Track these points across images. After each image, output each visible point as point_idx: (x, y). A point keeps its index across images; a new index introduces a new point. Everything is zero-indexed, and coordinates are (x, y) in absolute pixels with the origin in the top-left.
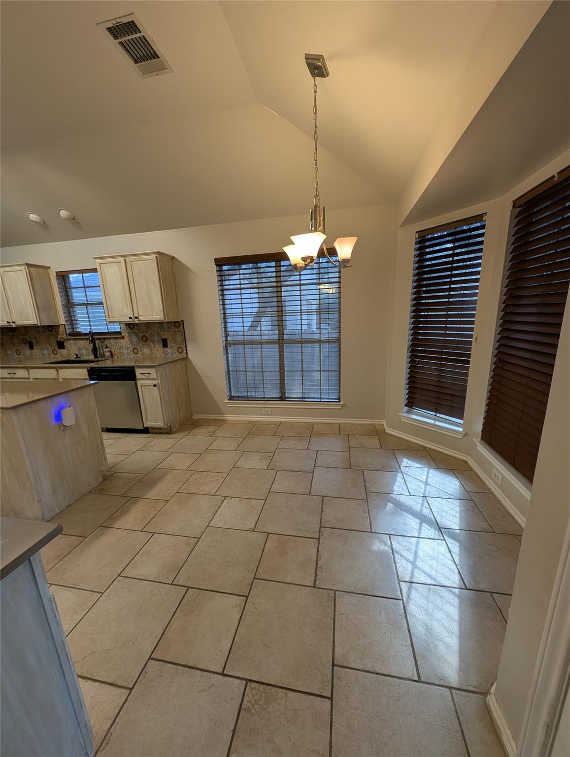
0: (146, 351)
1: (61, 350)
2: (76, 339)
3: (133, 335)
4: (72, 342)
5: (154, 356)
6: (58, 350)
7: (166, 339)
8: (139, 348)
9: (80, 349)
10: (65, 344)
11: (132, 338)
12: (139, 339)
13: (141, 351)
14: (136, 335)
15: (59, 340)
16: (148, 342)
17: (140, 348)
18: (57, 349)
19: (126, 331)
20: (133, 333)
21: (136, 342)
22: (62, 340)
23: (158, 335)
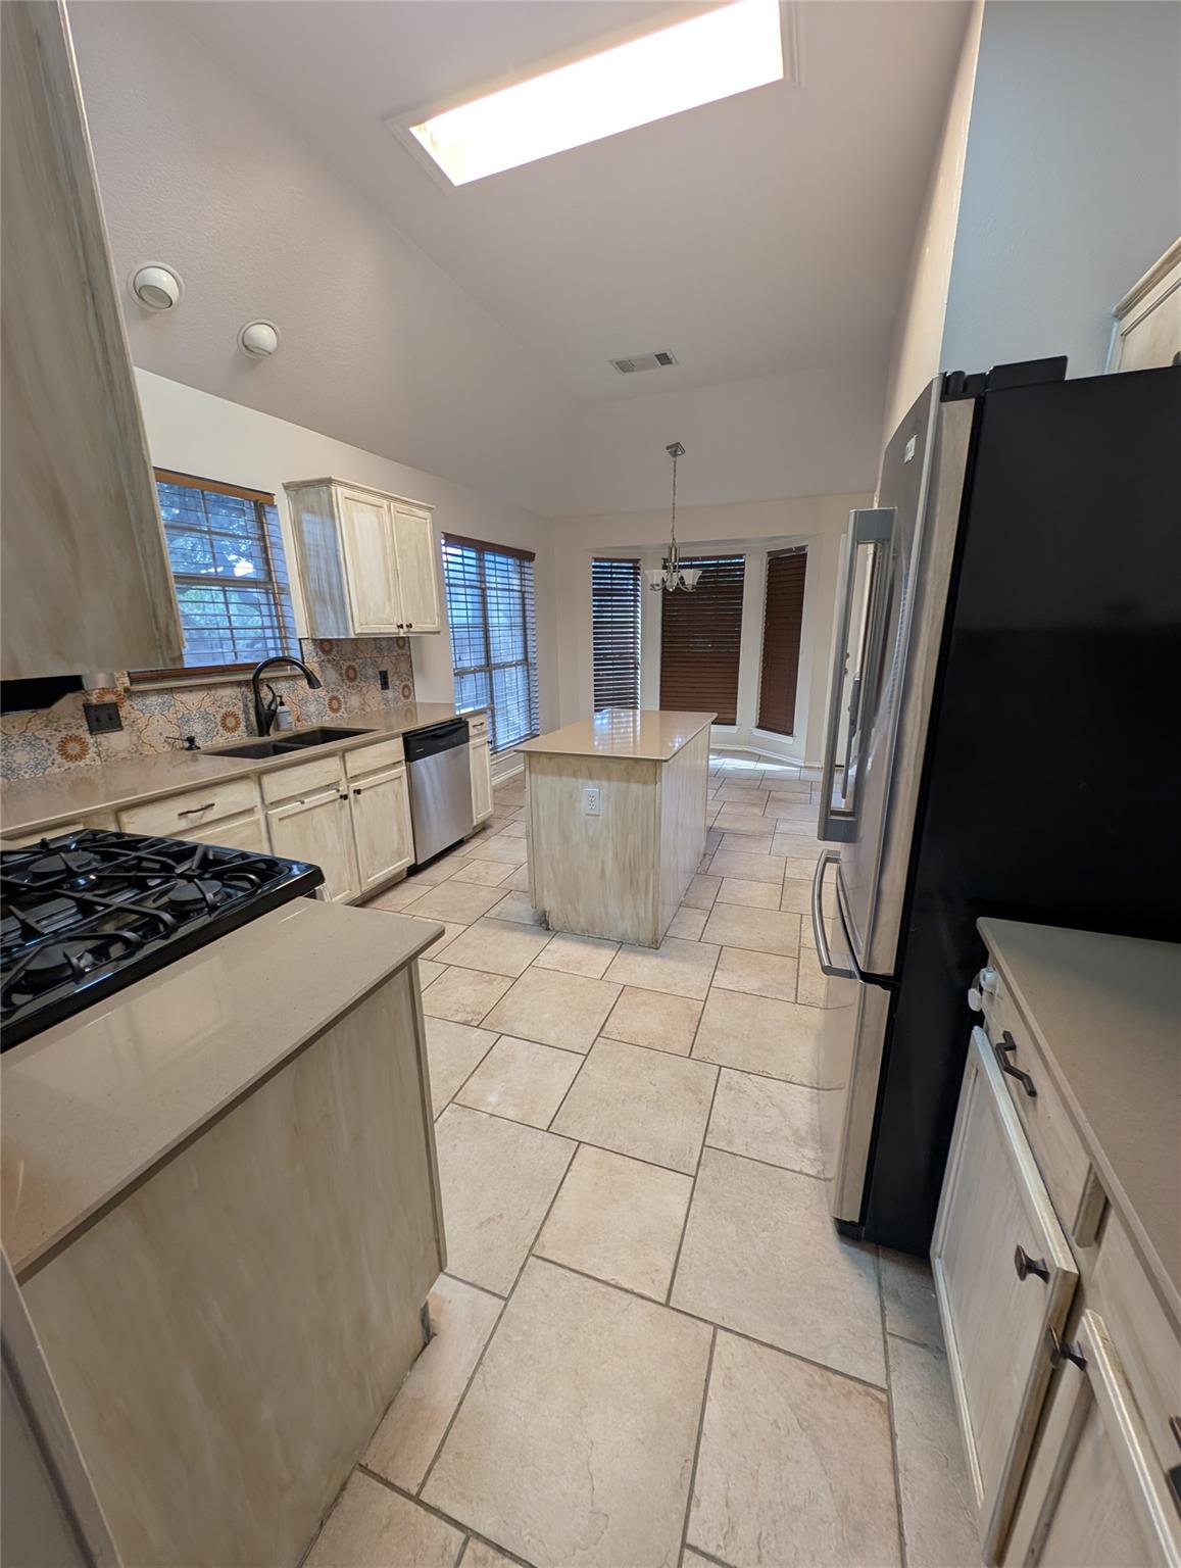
0: (354, 701)
1: (101, 738)
2: (170, 690)
3: (330, 666)
4: (154, 701)
5: (368, 709)
6: (90, 739)
7: (386, 672)
8: (341, 697)
9: (185, 720)
10: (122, 713)
11: (327, 672)
12: (341, 675)
13: (346, 703)
14: (336, 665)
15: (94, 700)
16: (359, 680)
17: (344, 697)
18: (87, 736)
19: (315, 659)
20: (329, 661)
21: (334, 683)
22: (109, 698)
23: (375, 664)
